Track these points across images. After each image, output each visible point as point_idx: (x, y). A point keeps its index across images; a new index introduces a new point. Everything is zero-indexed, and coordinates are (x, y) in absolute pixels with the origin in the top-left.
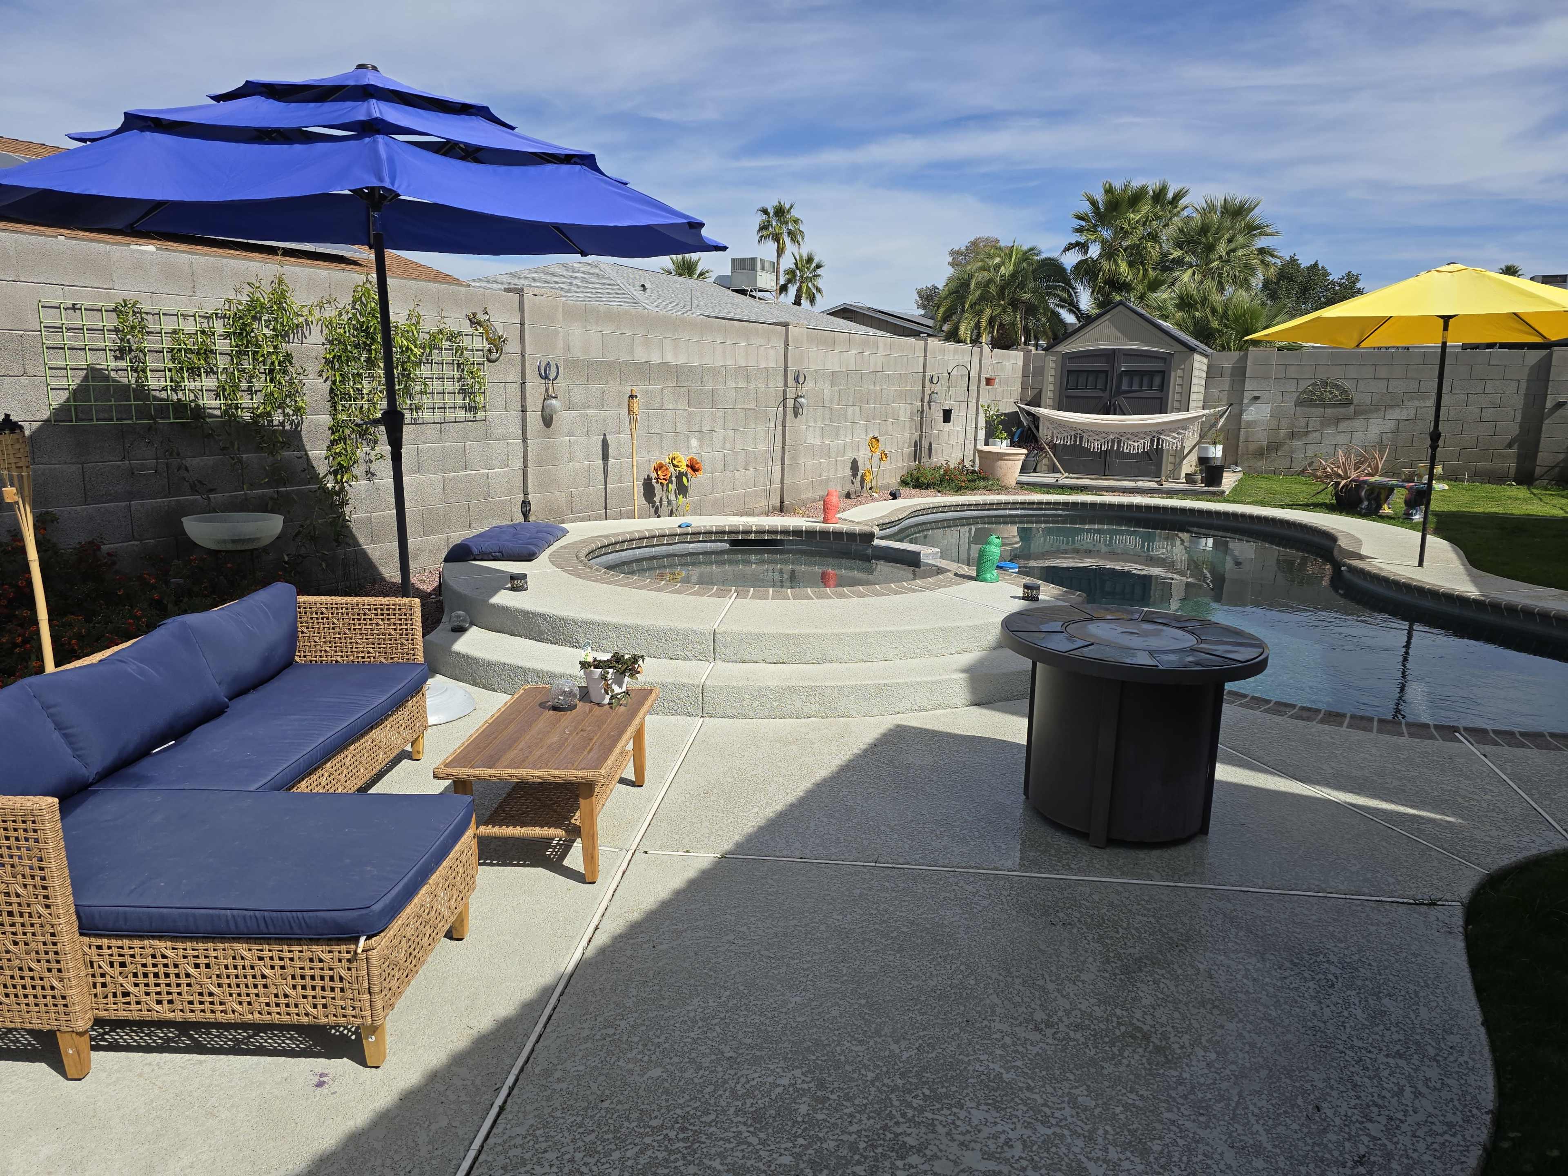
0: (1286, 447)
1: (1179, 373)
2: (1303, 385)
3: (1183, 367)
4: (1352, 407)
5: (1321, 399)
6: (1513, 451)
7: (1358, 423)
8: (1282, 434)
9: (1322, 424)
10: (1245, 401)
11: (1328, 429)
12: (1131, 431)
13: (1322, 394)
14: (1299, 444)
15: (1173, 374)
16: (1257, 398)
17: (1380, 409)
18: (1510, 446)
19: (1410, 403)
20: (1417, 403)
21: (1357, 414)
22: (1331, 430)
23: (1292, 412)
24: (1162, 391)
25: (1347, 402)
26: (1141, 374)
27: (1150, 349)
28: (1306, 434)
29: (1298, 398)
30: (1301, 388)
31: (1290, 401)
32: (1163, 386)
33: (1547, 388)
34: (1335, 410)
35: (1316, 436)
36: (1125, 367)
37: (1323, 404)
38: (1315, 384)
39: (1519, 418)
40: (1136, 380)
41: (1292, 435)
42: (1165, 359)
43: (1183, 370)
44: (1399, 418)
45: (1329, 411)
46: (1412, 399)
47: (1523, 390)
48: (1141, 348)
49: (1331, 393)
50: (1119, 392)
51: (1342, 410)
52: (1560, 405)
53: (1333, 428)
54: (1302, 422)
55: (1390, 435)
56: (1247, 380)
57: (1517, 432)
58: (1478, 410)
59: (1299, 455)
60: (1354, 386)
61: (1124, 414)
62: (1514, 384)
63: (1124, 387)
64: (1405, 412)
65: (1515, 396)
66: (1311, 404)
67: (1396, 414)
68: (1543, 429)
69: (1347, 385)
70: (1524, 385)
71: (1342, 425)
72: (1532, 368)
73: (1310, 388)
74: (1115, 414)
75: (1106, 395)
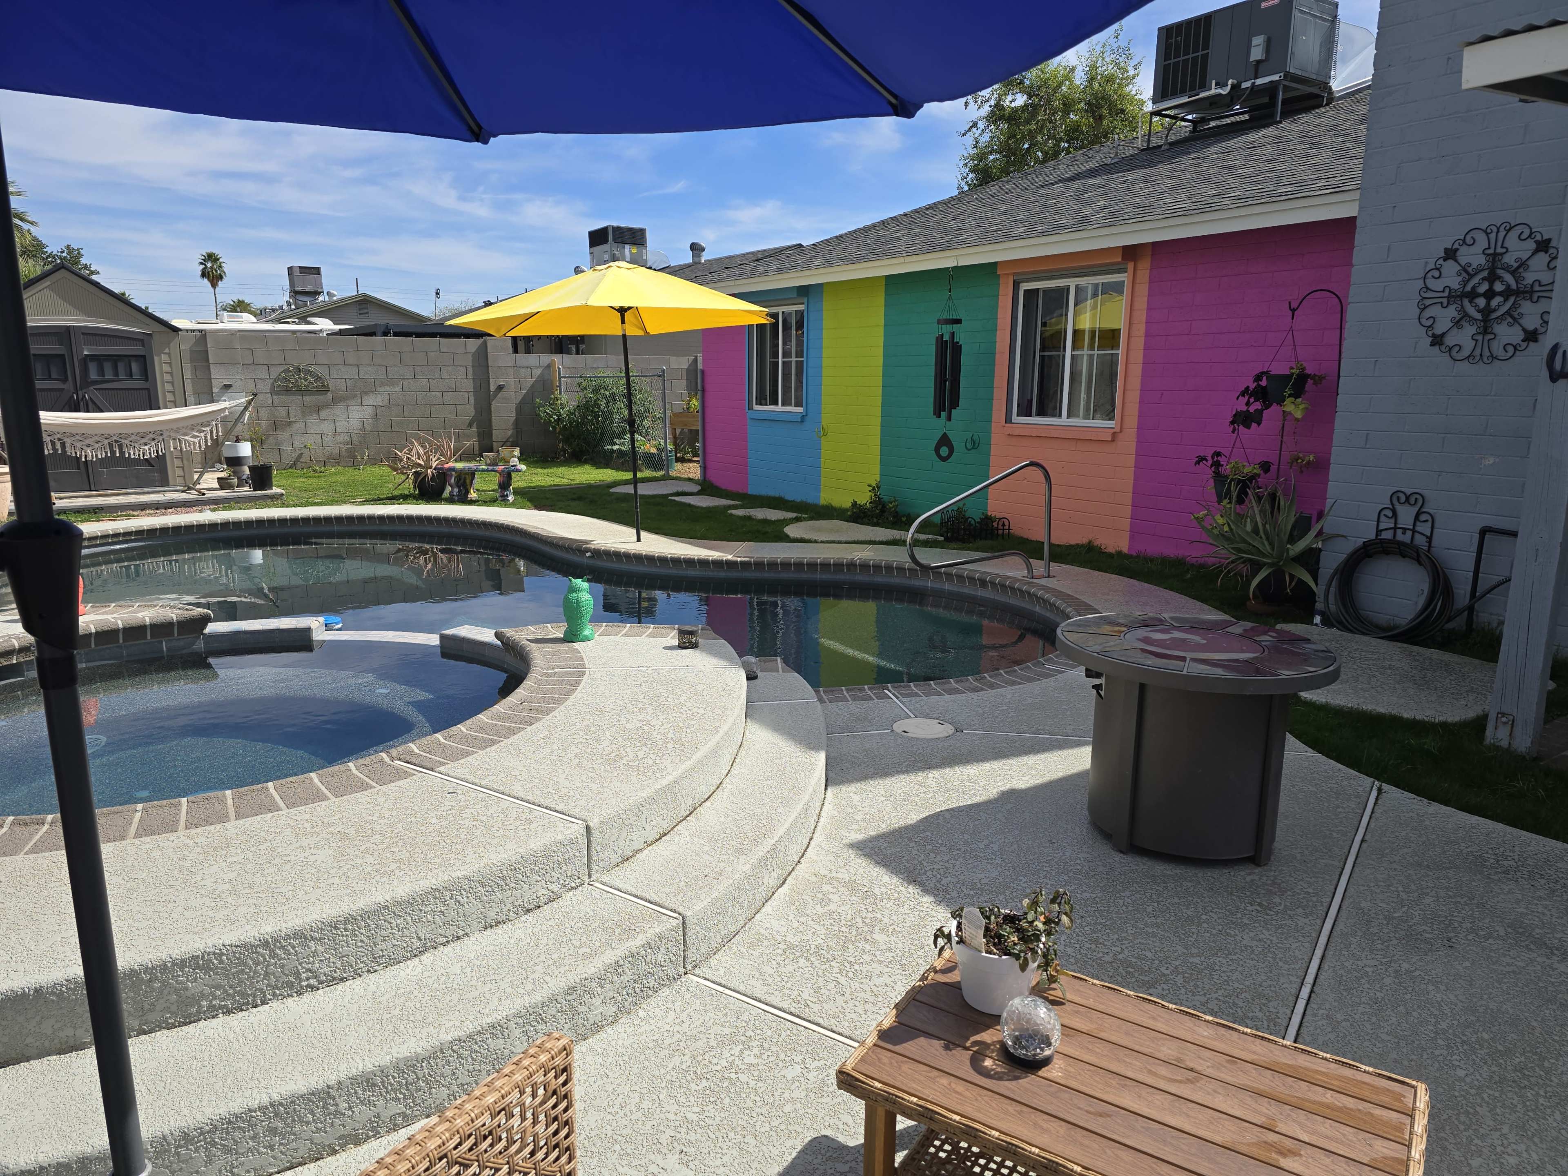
0: (271, 440)
1: (164, 358)
2: (275, 372)
3: (167, 350)
4: (329, 394)
5: (296, 385)
6: (474, 430)
7: (339, 410)
8: (264, 424)
9: (303, 412)
10: (215, 390)
11: (311, 417)
12: (135, 431)
13: (297, 381)
14: (284, 435)
15: (156, 359)
16: (228, 387)
17: (356, 396)
18: (470, 425)
19: (382, 389)
20: (388, 389)
21: (335, 401)
22: (313, 419)
23: (270, 401)
24: (147, 380)
25: (324, 389)
26: (115, 359)
27: (116, 327)
28: (290, 424)
29: (273, 386)
30: (274, 375)
31: (264, 389)
32: (147, 372)
33: (488, 374)
34: (313, 398)
35: (299, 426)
36: (88, 350)
37: (301, 392)
38: (288, 371)
39: (472, 400)
40: (108, 367)
41: (275, 426)
42: (142, 340)
43: (169, 354)
44: (375, 404)
45: (308, 399)
46: (382, 384)
47: (470, 376)
48: (101, 325)
49: (306, 380)
50: (87, 383)
51: (321, 398)
52: (500, 388)
53: (315, 417)
54: (282, 412)
55: (370, 421)
56: (211, 366)
57: (473, 414)
58: (439, 394)
59: (286, 447)
60: (327, 372)
61: (102, 411)
62: (463, 370)
63: (93, 375)
64: (379, 398)
65: (466, 380)
66: (287, 391)
67: (370, 400)
68: (493, 409)
69: (321, 371)
70: (470, 370)
71: (324, 413)
72: (474, 354)
73: (283, 375)
74: (88, 411)
75: (69, 386)
